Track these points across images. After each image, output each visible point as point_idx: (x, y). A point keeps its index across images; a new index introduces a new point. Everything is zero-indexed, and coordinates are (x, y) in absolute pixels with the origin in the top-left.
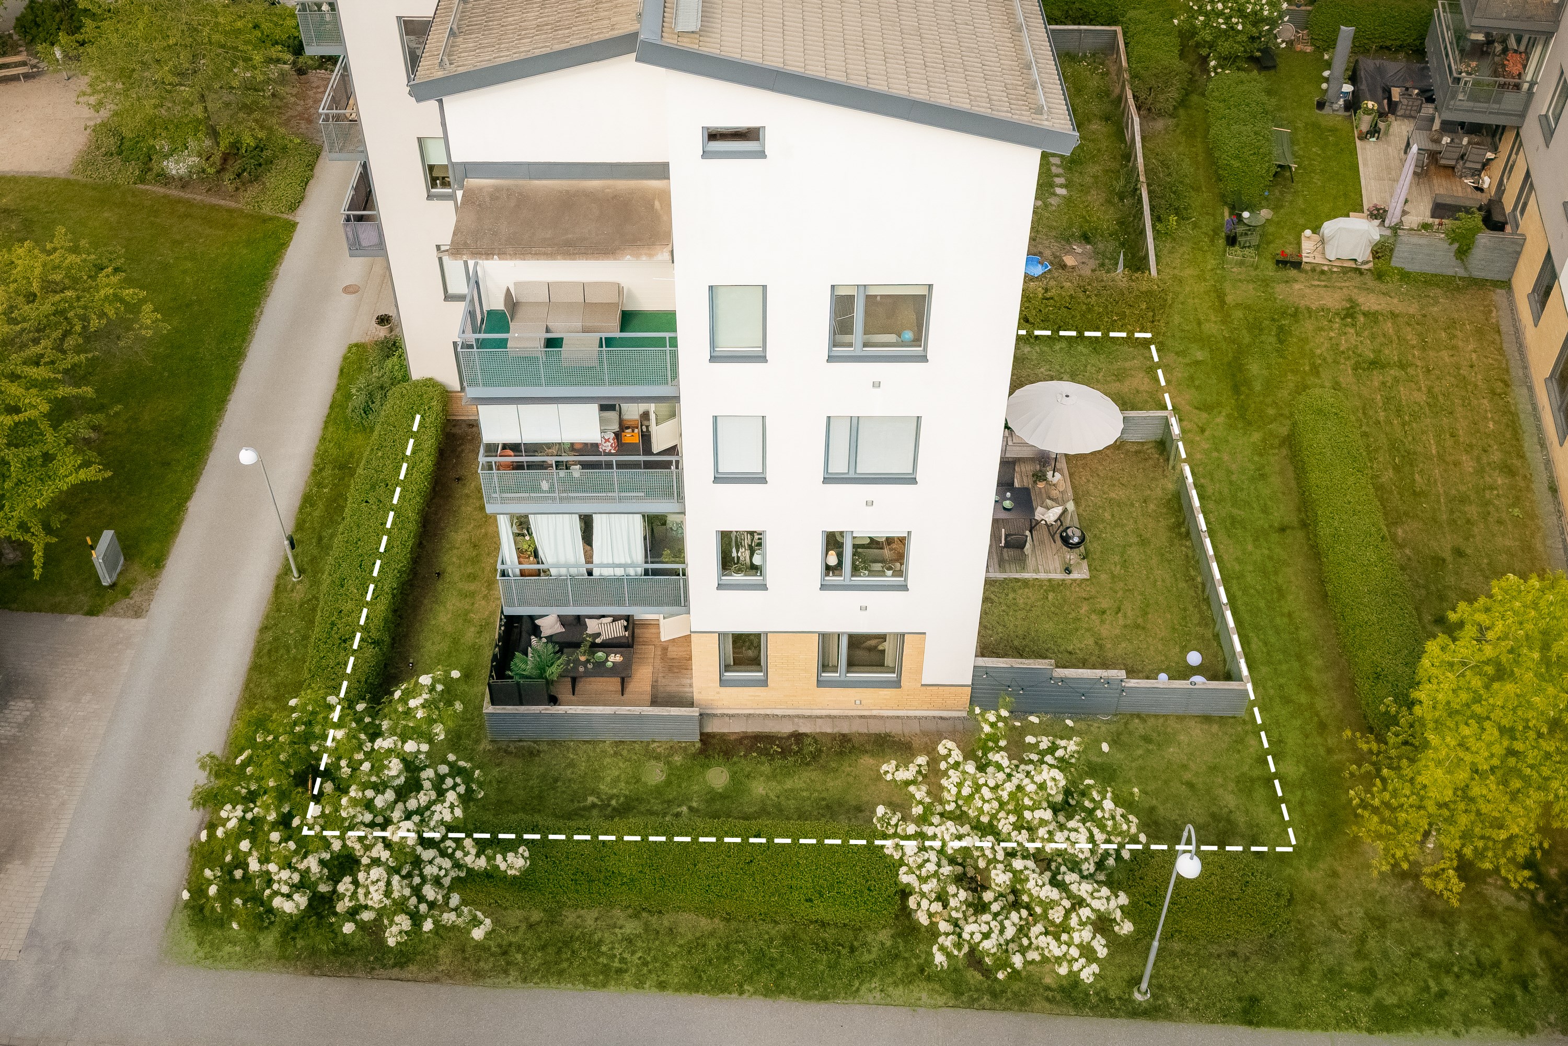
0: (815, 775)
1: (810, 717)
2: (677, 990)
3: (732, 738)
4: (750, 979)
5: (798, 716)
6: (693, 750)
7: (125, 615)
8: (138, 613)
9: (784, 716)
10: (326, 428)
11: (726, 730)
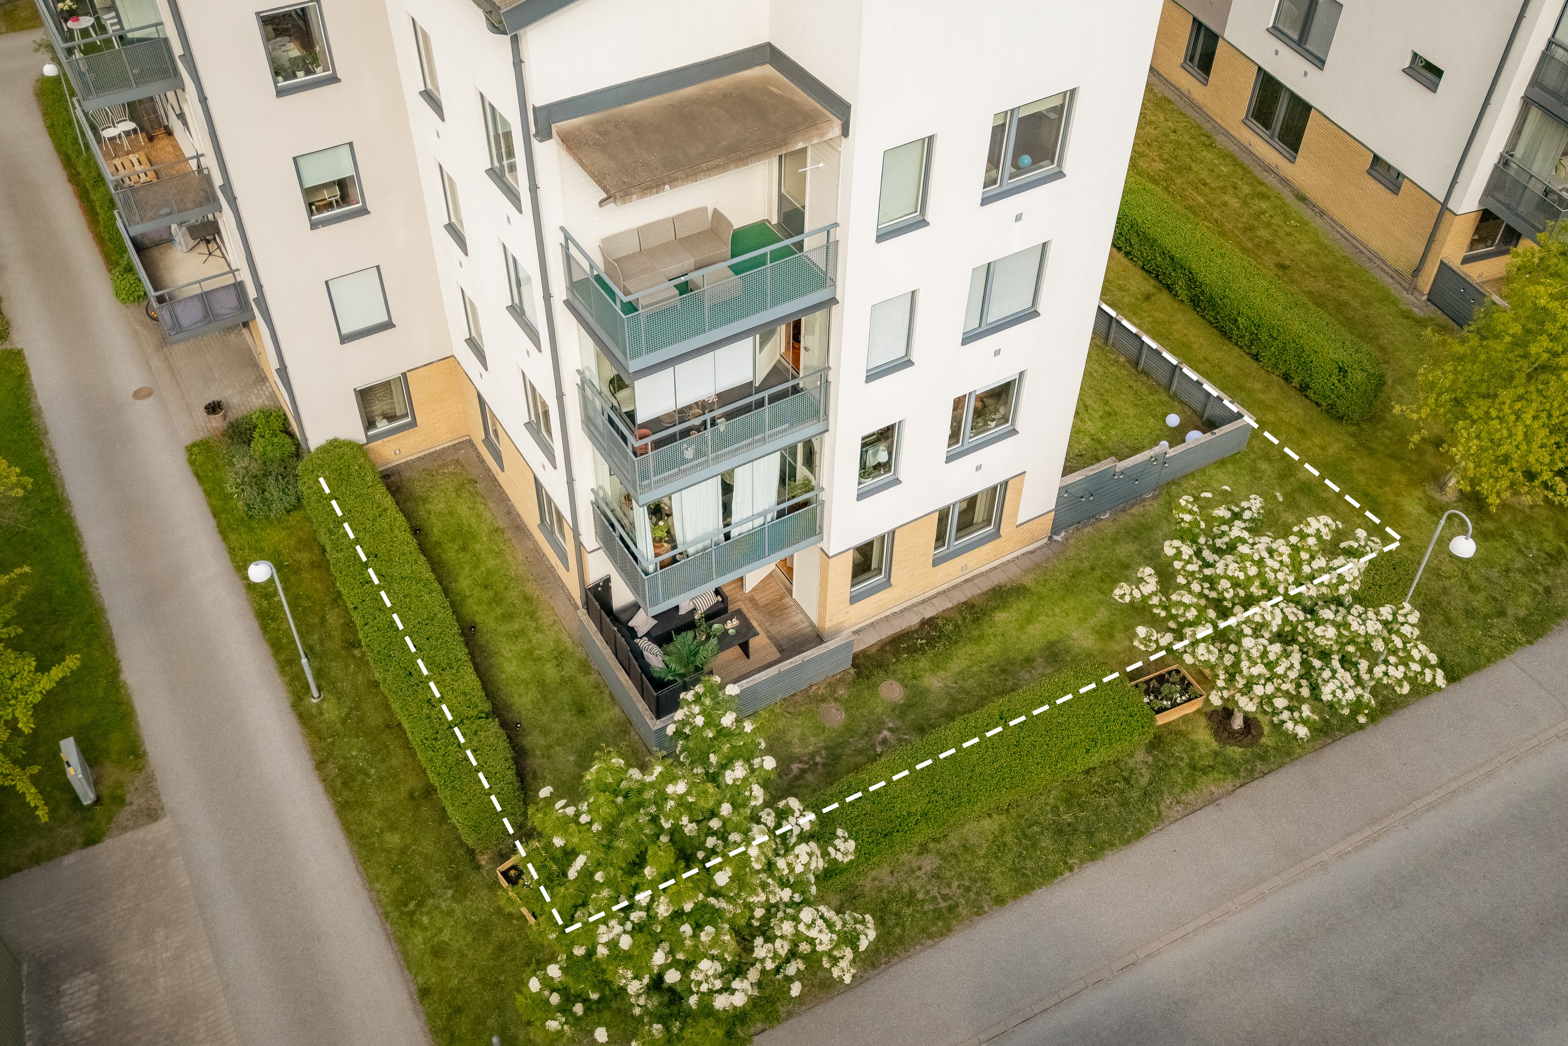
0: (970, 649)
1: (924, 601)
2: (1015, 898)
3: (874, 650)
4: (1066, 853)
5: (913, 606)
6: (849, 678)
7: (137, 826)
8: (152, 815)
9: (902, 611)
10: (225, 538)
11: (863, 647)
